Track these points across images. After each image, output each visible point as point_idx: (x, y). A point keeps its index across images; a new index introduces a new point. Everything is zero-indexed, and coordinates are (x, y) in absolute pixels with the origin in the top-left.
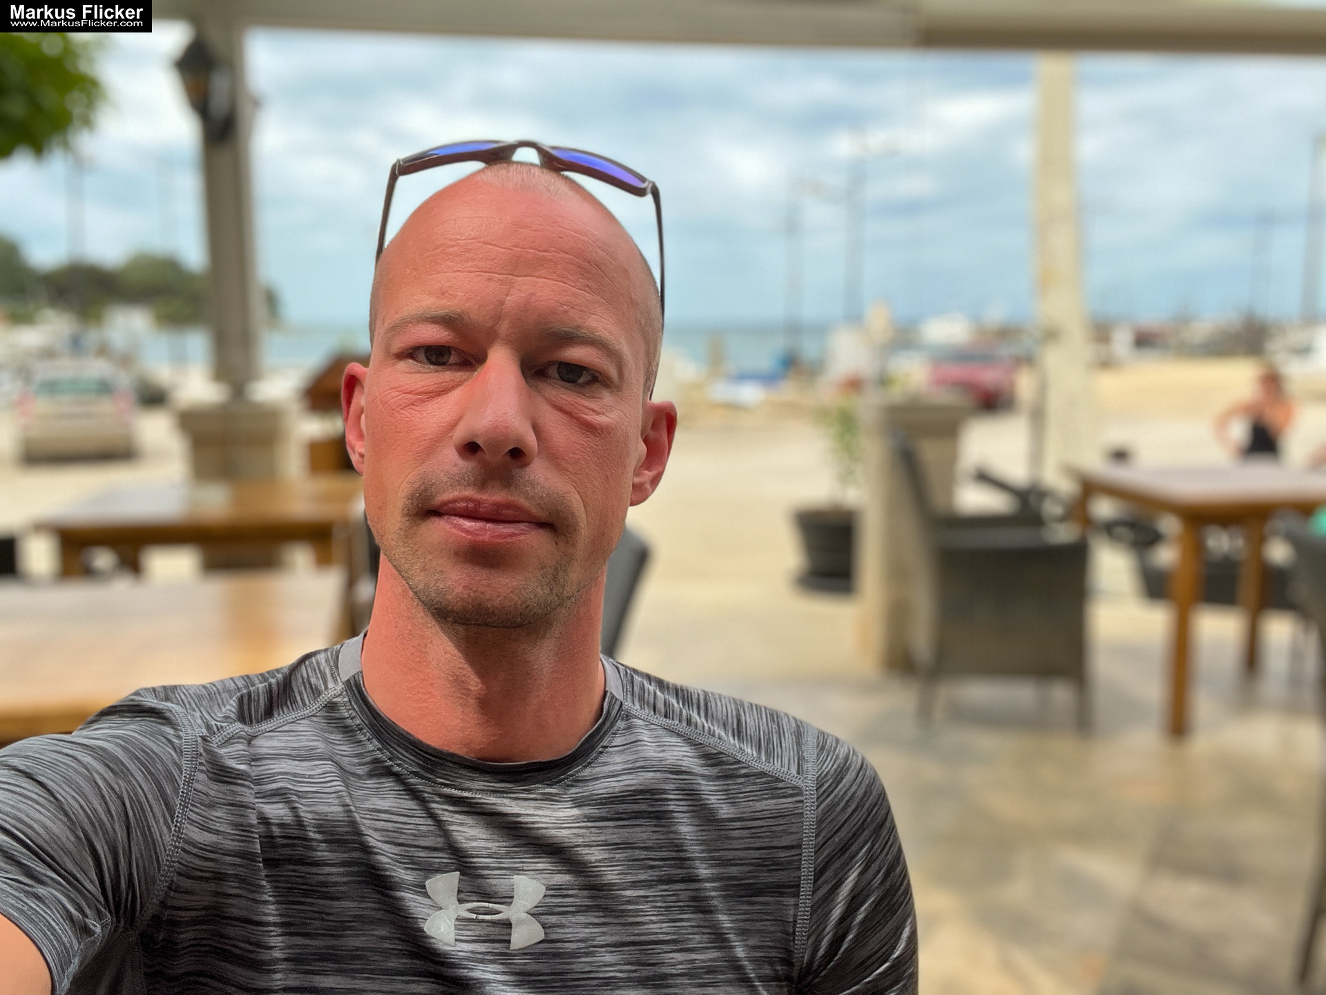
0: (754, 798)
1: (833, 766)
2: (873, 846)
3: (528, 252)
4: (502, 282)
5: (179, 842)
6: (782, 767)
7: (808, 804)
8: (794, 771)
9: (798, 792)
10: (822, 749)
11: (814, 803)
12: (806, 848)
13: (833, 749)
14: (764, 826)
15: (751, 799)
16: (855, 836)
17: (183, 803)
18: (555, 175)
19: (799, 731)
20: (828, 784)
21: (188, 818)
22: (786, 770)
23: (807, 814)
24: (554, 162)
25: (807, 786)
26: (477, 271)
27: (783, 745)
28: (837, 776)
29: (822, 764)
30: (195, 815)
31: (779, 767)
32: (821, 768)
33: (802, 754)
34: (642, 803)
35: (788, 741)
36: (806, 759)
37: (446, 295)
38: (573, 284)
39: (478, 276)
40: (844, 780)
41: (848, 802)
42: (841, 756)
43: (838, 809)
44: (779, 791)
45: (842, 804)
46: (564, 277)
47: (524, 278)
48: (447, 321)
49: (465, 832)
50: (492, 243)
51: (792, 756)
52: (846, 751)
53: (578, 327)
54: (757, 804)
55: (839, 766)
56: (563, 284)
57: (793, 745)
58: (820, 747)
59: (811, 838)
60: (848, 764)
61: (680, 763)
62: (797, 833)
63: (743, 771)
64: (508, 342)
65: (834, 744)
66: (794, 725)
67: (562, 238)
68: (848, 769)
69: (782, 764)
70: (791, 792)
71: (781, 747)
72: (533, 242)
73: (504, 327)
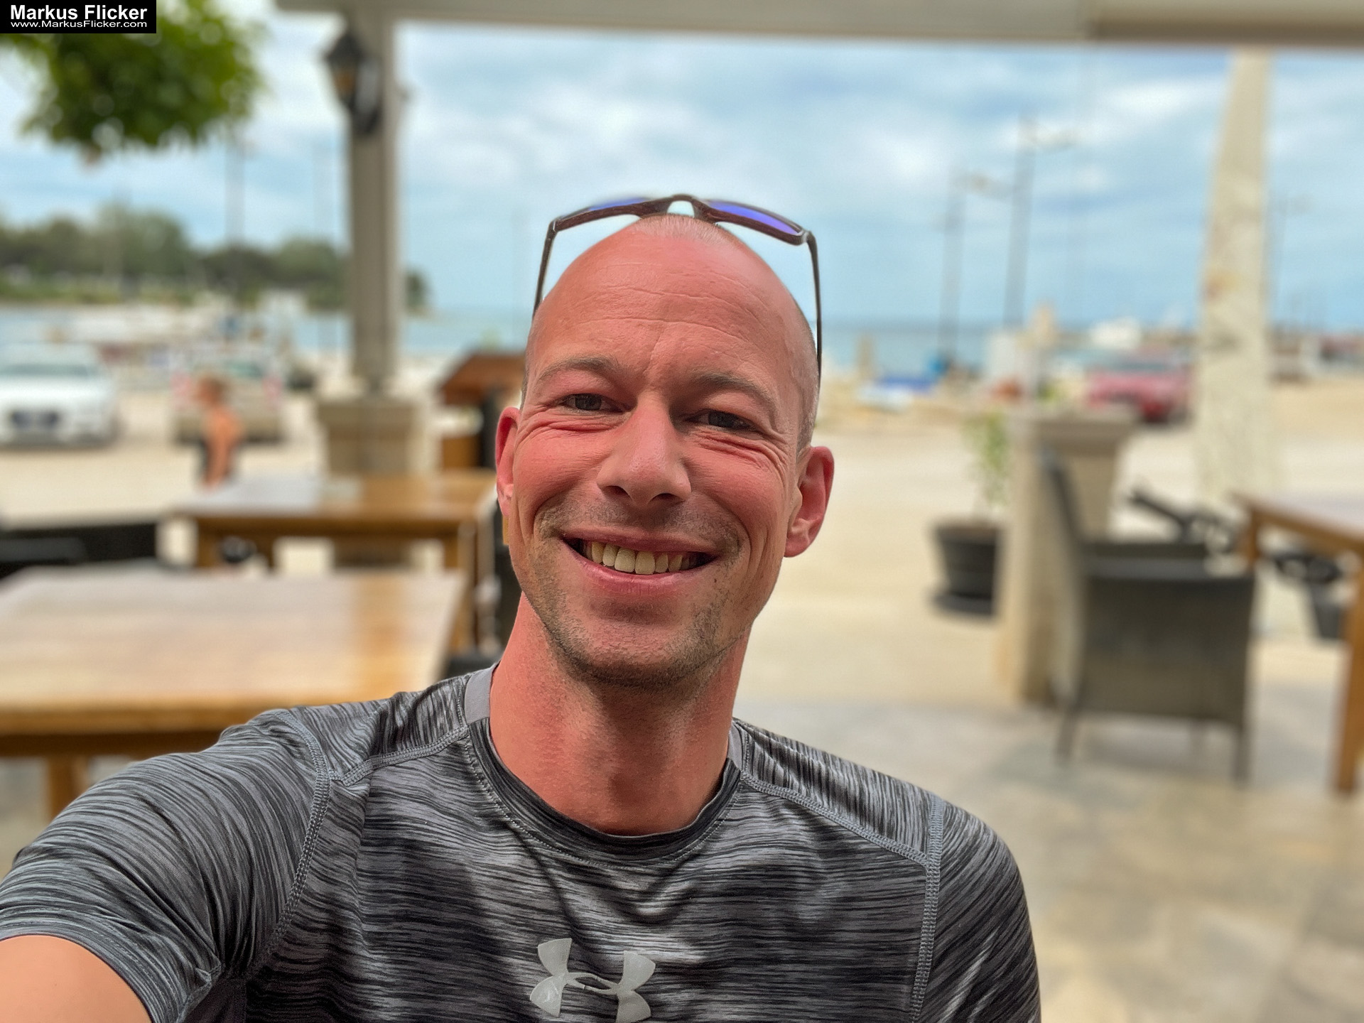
0: (872, 876)
1: (960, 844)
2: (1000, 933)
3: (678, 297)
4: (652, 327)
5: (299, 893)
6: (904, 843)
7: (930, 885)
8: (917, 847)
9: (920, 870)
10: (950, 825)
11: (936, 883)
12: (925, 932)
13: (961, 826)
14: (882, 908)
15: (869, 877)
16: (981, 922)
17: (307, 851)
18: (708, 225)
19: (926, 805)
20: (953, 865)
21: (310, 867)
22: (909, 846)
23: (928, 896)
24: (708, 213)
25: (930, 865)
26: (628, 318)
27: (908, 819)
28: (964, 856)
29: (948, 841)
30: (317, 864)
31: (901, 843)
32: (946, 847)
33: (928, 829)
34: (756, 879)
35: (914, 815)
36: (931, 834)
37: (595, 341)
38: (724, 329)
39: (628, 322)
40: (972, 861)
41: (975, 884)
42: (970, 834)
43: (963, 893)
44: (901, 870)
45: (969, 886)
46: (715, 322)
47: (675, 323)
48: (595, 367)
49: (577, 901)
50: (643, 288)
51: (916, 832)
52: (976, 827)
53: (729, 373)
54: (876, 883)
55: (967, 845)
56: (714, 329)
57: (918, 820)
58: (947, 824)
59: (931, 922)
60: (977, 843)
61: (796, 838)
62: (918, 915)
63: (862, 847)
64: (656, 387)
65: (963, 820)
66: (920, 798)
67: (714, 282)
68: (977, 848)
69: (905, 840)
70: (914, 870)
72: (684, 287)
73: (653, 373)
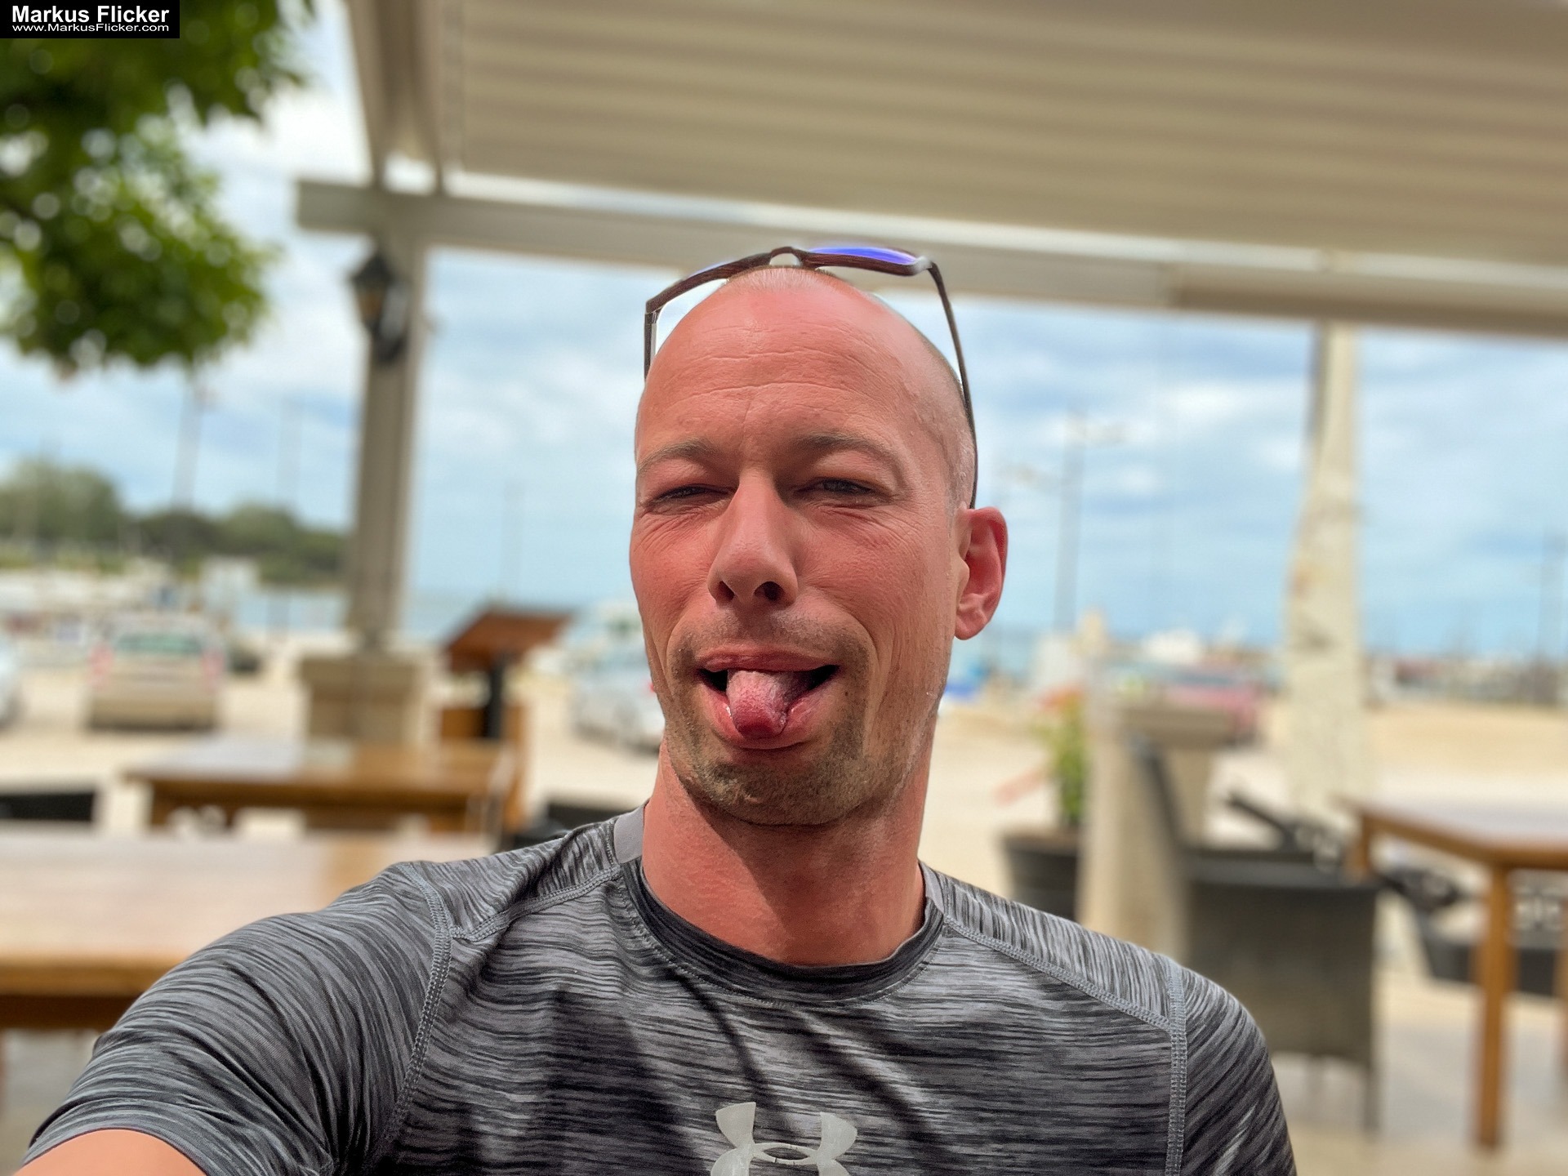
0: (1108, 1043)
1: (1205, 1009)
2: (1257, 1112)
4: (741, 396)
6: (1141, 1005)
7: (1176, 1053)
10: (1191, 987)
12: (1173, 1108)
13: (1203, 989)
15: (1105, 1043)
16: (1237, 1096)
17: (426, 1017)
19: (1159, 966)
20: (1201, 1030)
21: (432, 1036)
22: (1147, 1008)
23: (1175, 1065)
27: (1141, 980)
29: (1191, 1005)
30: (439, 1033)
31: (1138, 1005)
32: (1190, 1011)
33: (1166, 992)
34: (973, 1038)
35: (1147, 976)
36: (1171, 997)
37: (684, 423)
40: (1221, 1027)
41: (1225, 1053)
44: (1139, 1035)
45: (1220, 1056)
47: (765, 387)
48: (689, 453)
49: (764, 1052)
51: (1153, 994)
53: (835, 430)
54: (1112, 1050)
55: (1212, 1010)
57: (1153, 981)
58: (1187, 986)
59: (1181, 1095)
61: (1015, 994)
62: (1164, 1087)
63: (1095, 1009)
65: (1203, 984)
66: (1151, 959)
71: (1139, 982)
73: (749, 446)
